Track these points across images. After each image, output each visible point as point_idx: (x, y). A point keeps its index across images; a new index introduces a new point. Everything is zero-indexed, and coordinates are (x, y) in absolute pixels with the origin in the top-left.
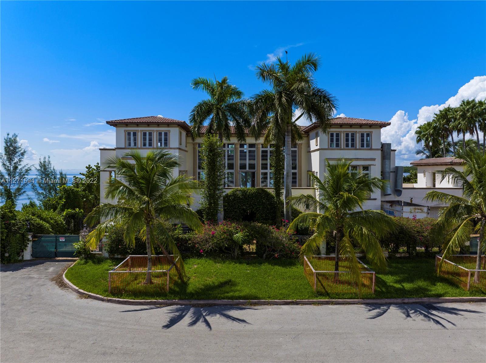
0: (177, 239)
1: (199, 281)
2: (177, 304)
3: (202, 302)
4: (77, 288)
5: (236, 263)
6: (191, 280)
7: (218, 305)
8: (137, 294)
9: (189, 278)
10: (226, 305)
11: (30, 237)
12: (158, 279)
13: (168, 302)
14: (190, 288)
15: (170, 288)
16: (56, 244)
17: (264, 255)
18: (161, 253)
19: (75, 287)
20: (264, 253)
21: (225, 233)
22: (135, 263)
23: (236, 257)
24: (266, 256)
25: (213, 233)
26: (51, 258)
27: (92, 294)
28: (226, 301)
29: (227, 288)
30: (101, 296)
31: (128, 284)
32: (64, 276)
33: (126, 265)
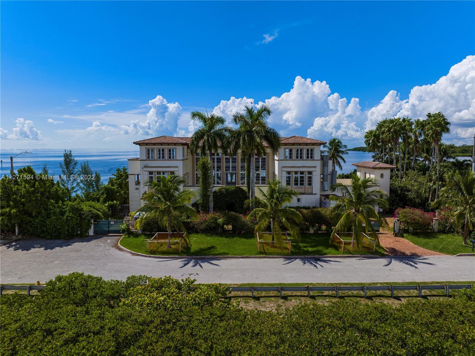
0: (184, 223)
1: (197, 247)
2: (185, 258)
3: (198, 257)
4: (130, 251)
5: (219, 237)
6: (193, 246)
7: (207, 258)
8: (164, 253)
9: (191, 245)
10: (211, 258)
11: (92, 221)
12: (174, 246)
13: (181, 257)
14: (192, 250)
15: (181, 250)
16: (109, 225)
17: (237, 232)
18: (176, 231)
19: (128, 250)
20: (237, 231)
21: (213, 219)
22: (160, 237)
23: (219, 233)
24: (238, 232)
25: (205, 219)
26: (105, 234)
27: (139, 254)
28: (211, 256)
29: (213, 250)
30: (144, 255)
31: (158, 248)
32: (119, 244)
33: (155, 238)
